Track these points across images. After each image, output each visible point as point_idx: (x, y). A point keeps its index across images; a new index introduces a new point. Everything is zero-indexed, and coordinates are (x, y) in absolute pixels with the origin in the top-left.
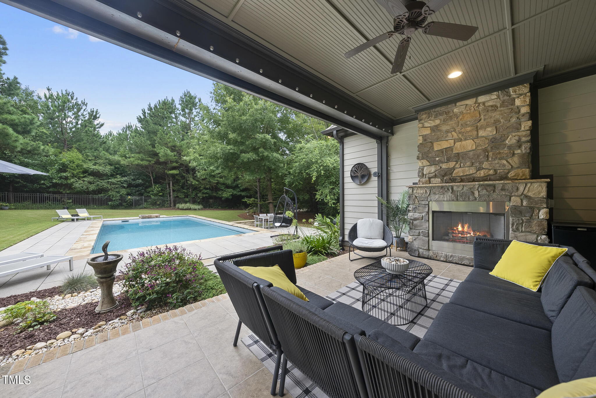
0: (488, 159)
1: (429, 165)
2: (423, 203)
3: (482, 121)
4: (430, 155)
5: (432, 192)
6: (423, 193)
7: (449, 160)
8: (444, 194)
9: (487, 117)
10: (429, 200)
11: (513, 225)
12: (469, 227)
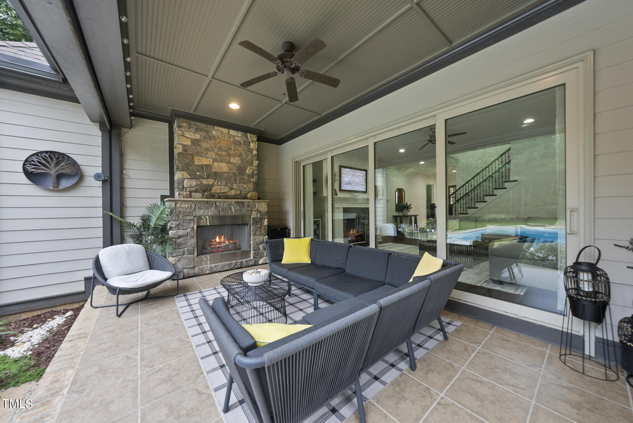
0: (236, 182)
1: (189, 178)
2: (188, 218)
3: (232, 150)
4: (191, 168)
5: (197, 206)
6: (188, 207)
7: (208, 177)
8: (208, 209)
9: (235, 148)
10: (194, 215)
11: (253, 231)
12: (224, 238)
